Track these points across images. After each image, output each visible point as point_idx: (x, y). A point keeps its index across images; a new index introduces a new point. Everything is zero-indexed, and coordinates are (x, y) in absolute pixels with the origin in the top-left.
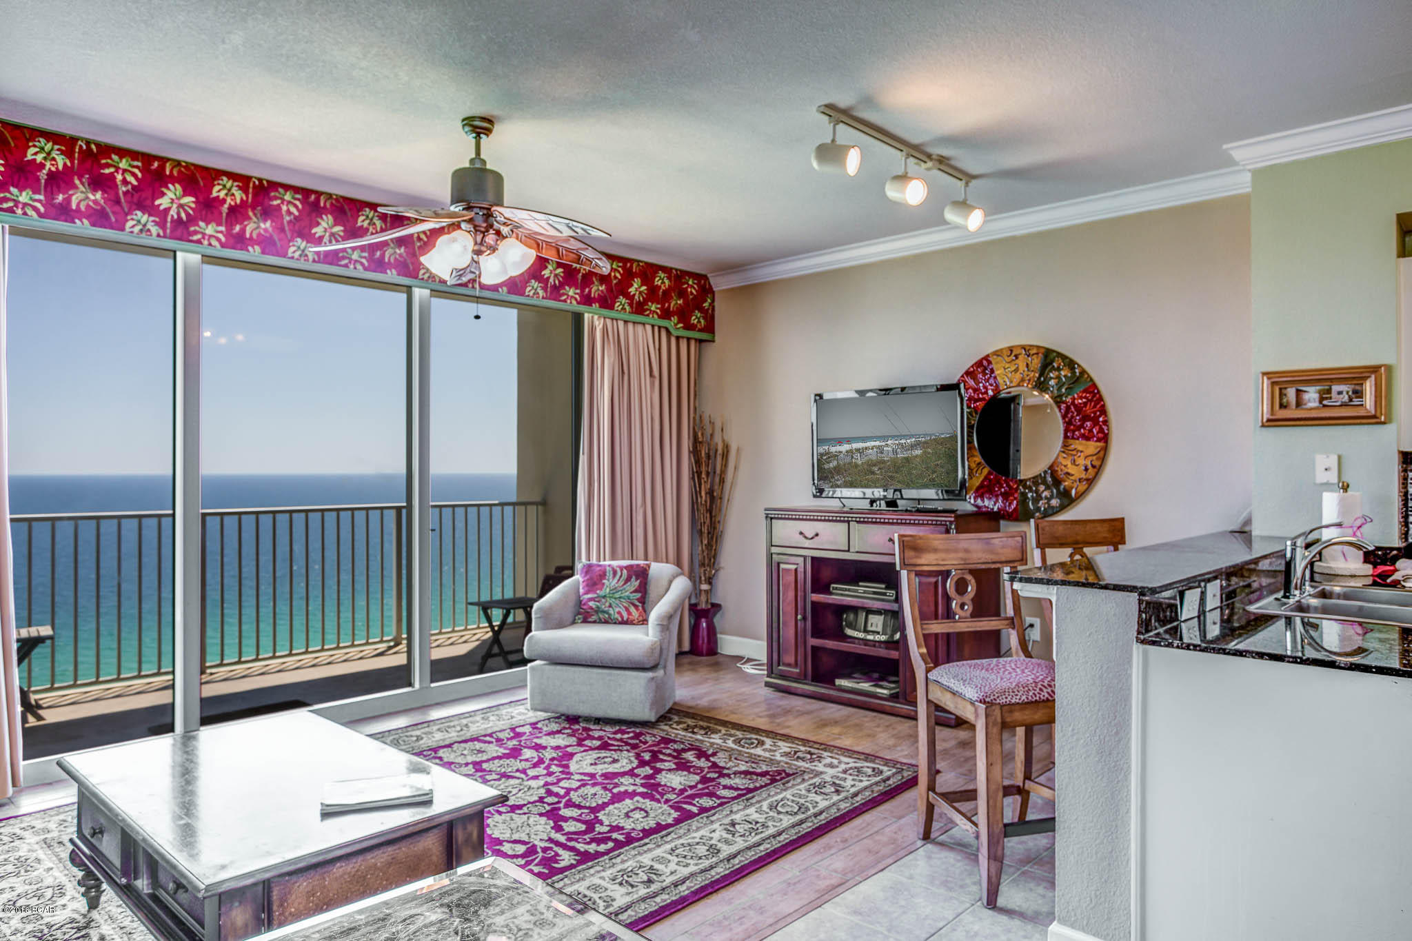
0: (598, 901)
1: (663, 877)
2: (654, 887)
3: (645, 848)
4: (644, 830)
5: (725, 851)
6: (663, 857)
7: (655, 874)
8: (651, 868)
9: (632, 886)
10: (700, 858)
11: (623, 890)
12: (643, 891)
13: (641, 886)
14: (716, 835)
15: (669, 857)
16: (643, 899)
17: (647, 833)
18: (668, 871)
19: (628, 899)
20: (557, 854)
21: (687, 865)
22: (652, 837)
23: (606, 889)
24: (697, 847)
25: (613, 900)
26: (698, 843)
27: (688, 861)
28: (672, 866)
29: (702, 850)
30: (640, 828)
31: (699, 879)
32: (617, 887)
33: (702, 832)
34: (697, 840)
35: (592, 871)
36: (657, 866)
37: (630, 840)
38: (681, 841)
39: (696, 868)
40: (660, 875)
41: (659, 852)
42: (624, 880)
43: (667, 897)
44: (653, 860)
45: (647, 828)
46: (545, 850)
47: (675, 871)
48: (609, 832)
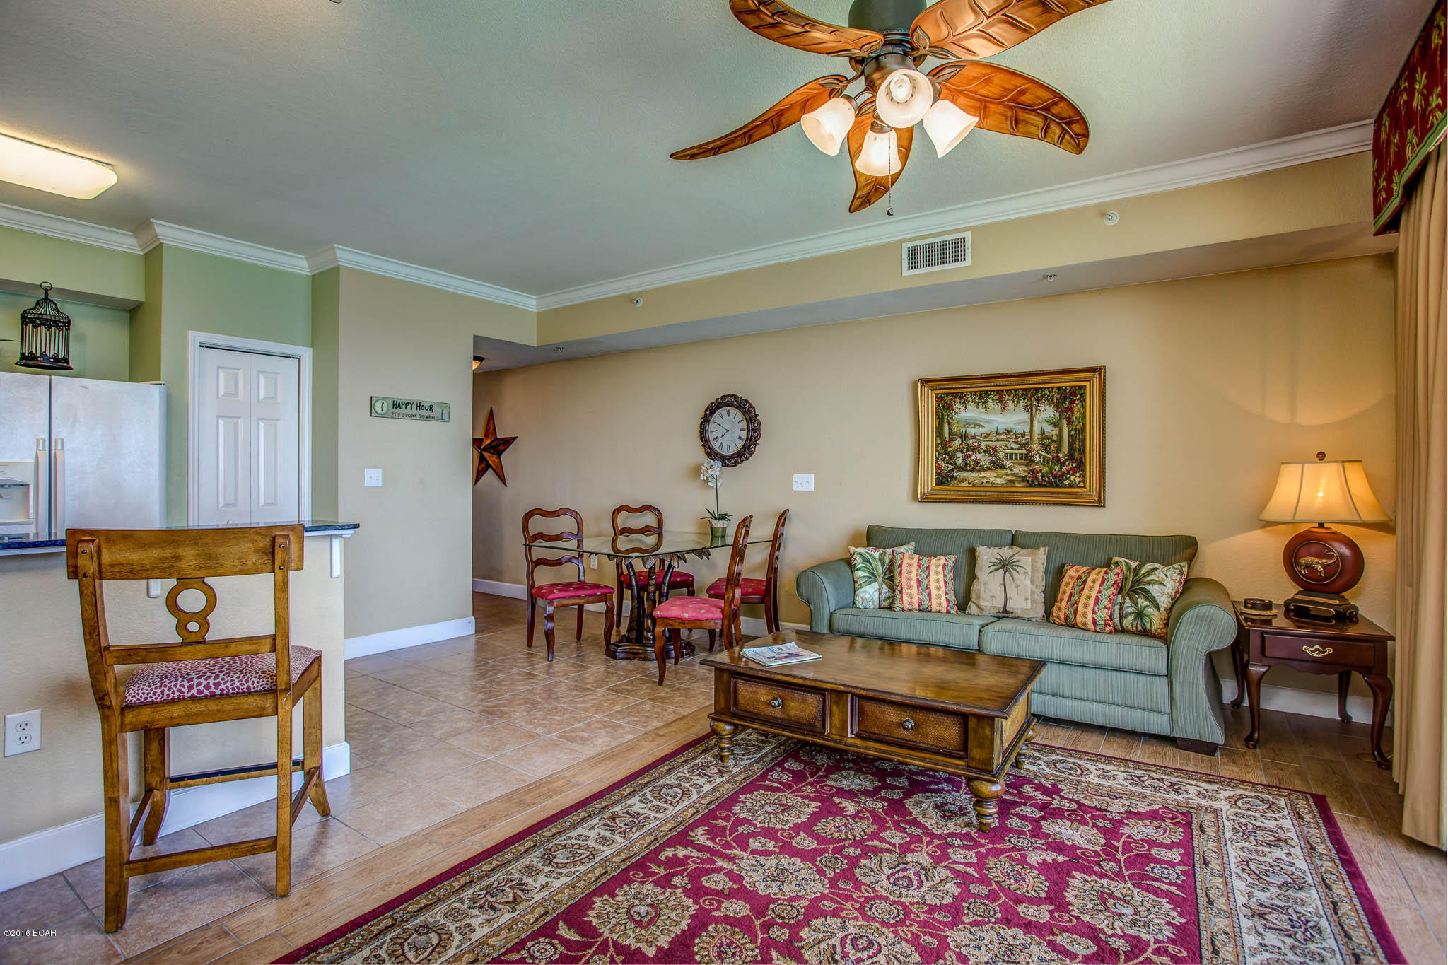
0: (652, 799)
1: (601, 823)
2: (608, 814)
3: (624, 856)
4: (629, 882)
5: (536, 856)
6: (603, 845)
7: (609, 826)
8: (613, 832)
9: (628, 813)
10: (564, 847)
11: (635, 809)
12: (617, 809)
13: (620, 813)
14: (542, 879)
15: (597, 846)
16: (616, 803)
17: (623, 879)
18: (597, 830)
19: (629, 802)
20: (713, 840)
21: (579, 836)
22: (618, 871)
23: (649, 809)
24: (566, 861)
25: (640, 801)
26: (565, 866)
27: (576, 841)
28: (592, 834)
29: (561, 858)
30: (635, 885)
31: (568, 824)
32: (641, 811)
33: (557, 884)
34: (565, 871)
35: (669, 826)
36: (608, 834)
37: (641, 865)
38: (583, 868)
39: (568, 835)
40: (604, 825)
41: (607, 851)
42: (636, 821)
43: (597, 806)
44: (613, 841)
45: (626, 887)
46: (728, 846)
47: (590, 829)
48: (671, 875)
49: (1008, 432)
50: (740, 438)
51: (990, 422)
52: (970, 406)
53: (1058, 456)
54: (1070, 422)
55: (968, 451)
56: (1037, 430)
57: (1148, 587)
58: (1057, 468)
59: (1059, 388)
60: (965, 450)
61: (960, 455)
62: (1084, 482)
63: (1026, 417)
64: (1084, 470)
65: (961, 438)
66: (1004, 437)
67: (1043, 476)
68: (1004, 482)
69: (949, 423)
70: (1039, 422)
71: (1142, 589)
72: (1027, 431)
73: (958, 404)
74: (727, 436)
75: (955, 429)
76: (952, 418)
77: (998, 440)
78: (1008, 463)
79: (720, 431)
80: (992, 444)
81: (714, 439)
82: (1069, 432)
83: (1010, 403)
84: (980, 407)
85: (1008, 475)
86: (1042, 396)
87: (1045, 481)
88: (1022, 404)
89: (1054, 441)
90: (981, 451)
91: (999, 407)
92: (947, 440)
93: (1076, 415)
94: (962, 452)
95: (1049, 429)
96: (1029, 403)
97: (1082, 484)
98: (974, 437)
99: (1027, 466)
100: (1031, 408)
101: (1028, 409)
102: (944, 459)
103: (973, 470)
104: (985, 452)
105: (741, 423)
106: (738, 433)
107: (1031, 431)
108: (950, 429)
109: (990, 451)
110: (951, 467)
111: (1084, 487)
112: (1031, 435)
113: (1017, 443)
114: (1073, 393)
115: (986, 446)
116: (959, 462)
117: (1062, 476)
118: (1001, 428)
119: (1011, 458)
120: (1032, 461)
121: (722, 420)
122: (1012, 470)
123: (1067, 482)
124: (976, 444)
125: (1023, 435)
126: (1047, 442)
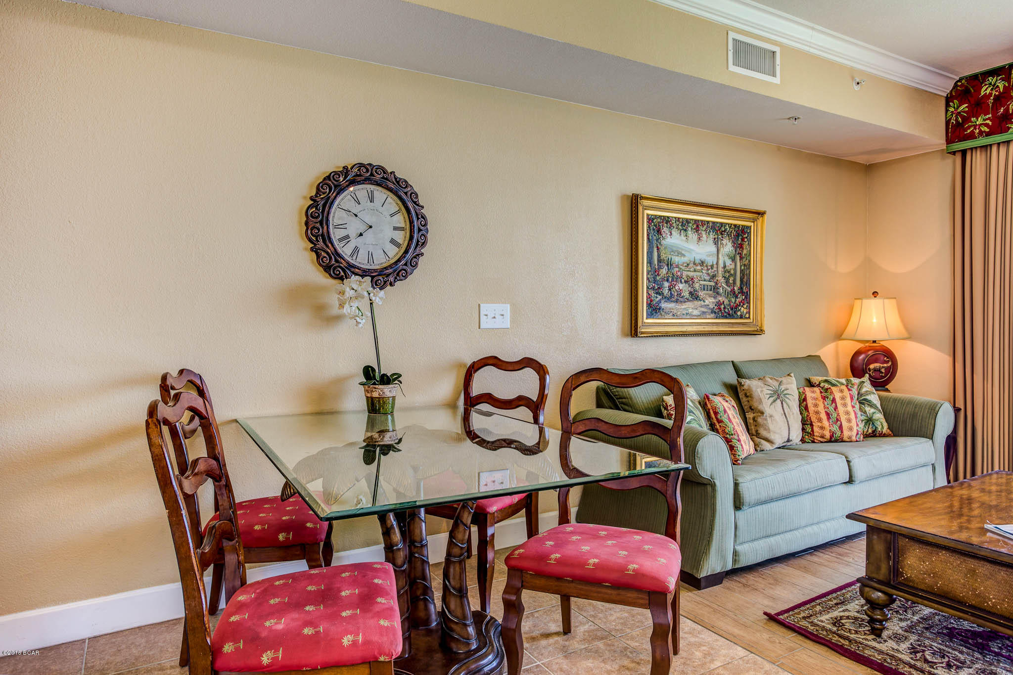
49: (702, 263)
50: (393, 241)
51: (690, 251)
52: (675, 232)
53: (734, 289)
54: (741, 258)
55: (673, 280)
56: (721, 264)
57: (868, 397)
58: (733, 300)
59: (735, 226)
60: (670, 279)
61: (666, 284)
62: (749, 313)
63: (713, 249)
64: (749, 303)
65: (668, 265)
66: (699, 268)
67: (724, 308)
68: (699, 314)
69: (658, 249)
70: (722, 255)
71: (865, 400)
72: (715, 263)
73: (665, 229)
74: (369, 236)
75: (663, 256)
76: (660, 243)
77: (695, 271)
78: (701, 294)
79: (354, 228)
80: (691, 274)
81: (340, 240)
82: (741, 266)
83: (704, 233)
84: (682, 235)
85: (701, 307)
86: (725, 231)
87: (726, 312)
88: (711, 236)
89: (731, 275)
90: (683, 281)
91: (695, 237)
92: (657, 267)
93: (745, 252)
94: (668, 280)
95: (729, 262)
96: (716, 236)
97: (747, 316)
98: (677, 266)
99: (715, 298)
100: (718, 241)
101: (716, 242)
102: (653, 288)
103: (677, 301)
104: (686, 282)
105: (396, 218)
106: (390, 234)
107: (717, 264)
108: (659, 256)
109: (690, 281)
110: (660, 297)
111: (749, 318)
112: (717, 268)
113: (708, 274)
114: (743, 232)
115: (687, 276)
116: (666, 291)
117: (737, 306)
118: (698, 258)
119: (704, 289)
120: (718, 293)
121: (359, 208)
122: (704, 301)
123: (739, 313)
124: (679, 274)
125: (712, 267)
126: (727, 275)
